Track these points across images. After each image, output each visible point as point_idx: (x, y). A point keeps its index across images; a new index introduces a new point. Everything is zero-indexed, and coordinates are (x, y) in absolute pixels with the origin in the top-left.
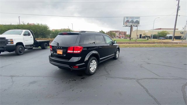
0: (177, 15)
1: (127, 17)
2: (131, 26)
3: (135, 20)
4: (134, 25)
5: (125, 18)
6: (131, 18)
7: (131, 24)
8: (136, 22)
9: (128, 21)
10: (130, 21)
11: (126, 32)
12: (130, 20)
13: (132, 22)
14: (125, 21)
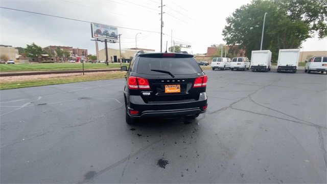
0: (162, 33)
1: (97, 25)
2: (106, 41)
3: (110, 32)
4: (110, 41)
5: (93, 25)
6: (103, 26)
7: (104, 37)
8: (112, 35)
9: (98, 32)
10: (102, 32)
11: (87, 50)
12: (103, 30)
13: (106, 34)
14: (94, 30)
